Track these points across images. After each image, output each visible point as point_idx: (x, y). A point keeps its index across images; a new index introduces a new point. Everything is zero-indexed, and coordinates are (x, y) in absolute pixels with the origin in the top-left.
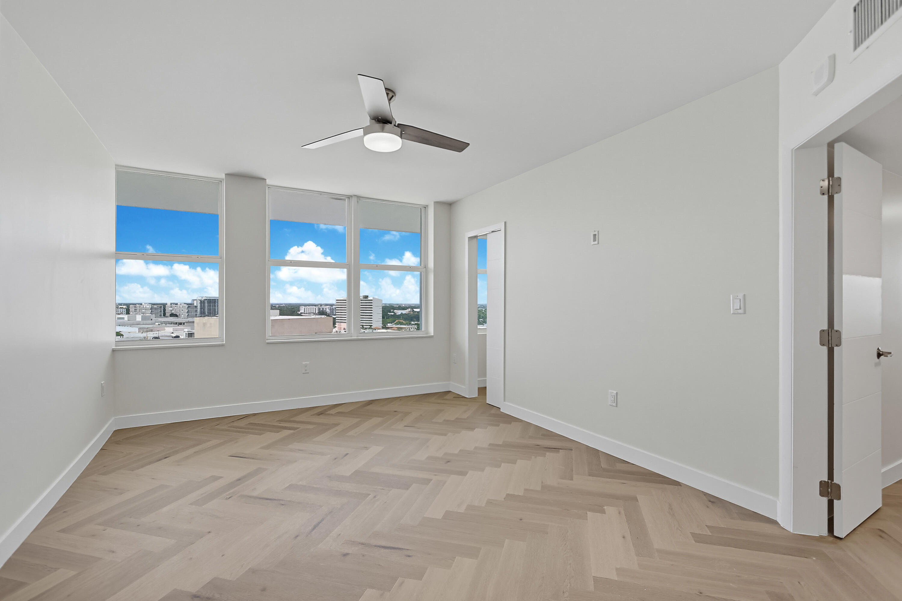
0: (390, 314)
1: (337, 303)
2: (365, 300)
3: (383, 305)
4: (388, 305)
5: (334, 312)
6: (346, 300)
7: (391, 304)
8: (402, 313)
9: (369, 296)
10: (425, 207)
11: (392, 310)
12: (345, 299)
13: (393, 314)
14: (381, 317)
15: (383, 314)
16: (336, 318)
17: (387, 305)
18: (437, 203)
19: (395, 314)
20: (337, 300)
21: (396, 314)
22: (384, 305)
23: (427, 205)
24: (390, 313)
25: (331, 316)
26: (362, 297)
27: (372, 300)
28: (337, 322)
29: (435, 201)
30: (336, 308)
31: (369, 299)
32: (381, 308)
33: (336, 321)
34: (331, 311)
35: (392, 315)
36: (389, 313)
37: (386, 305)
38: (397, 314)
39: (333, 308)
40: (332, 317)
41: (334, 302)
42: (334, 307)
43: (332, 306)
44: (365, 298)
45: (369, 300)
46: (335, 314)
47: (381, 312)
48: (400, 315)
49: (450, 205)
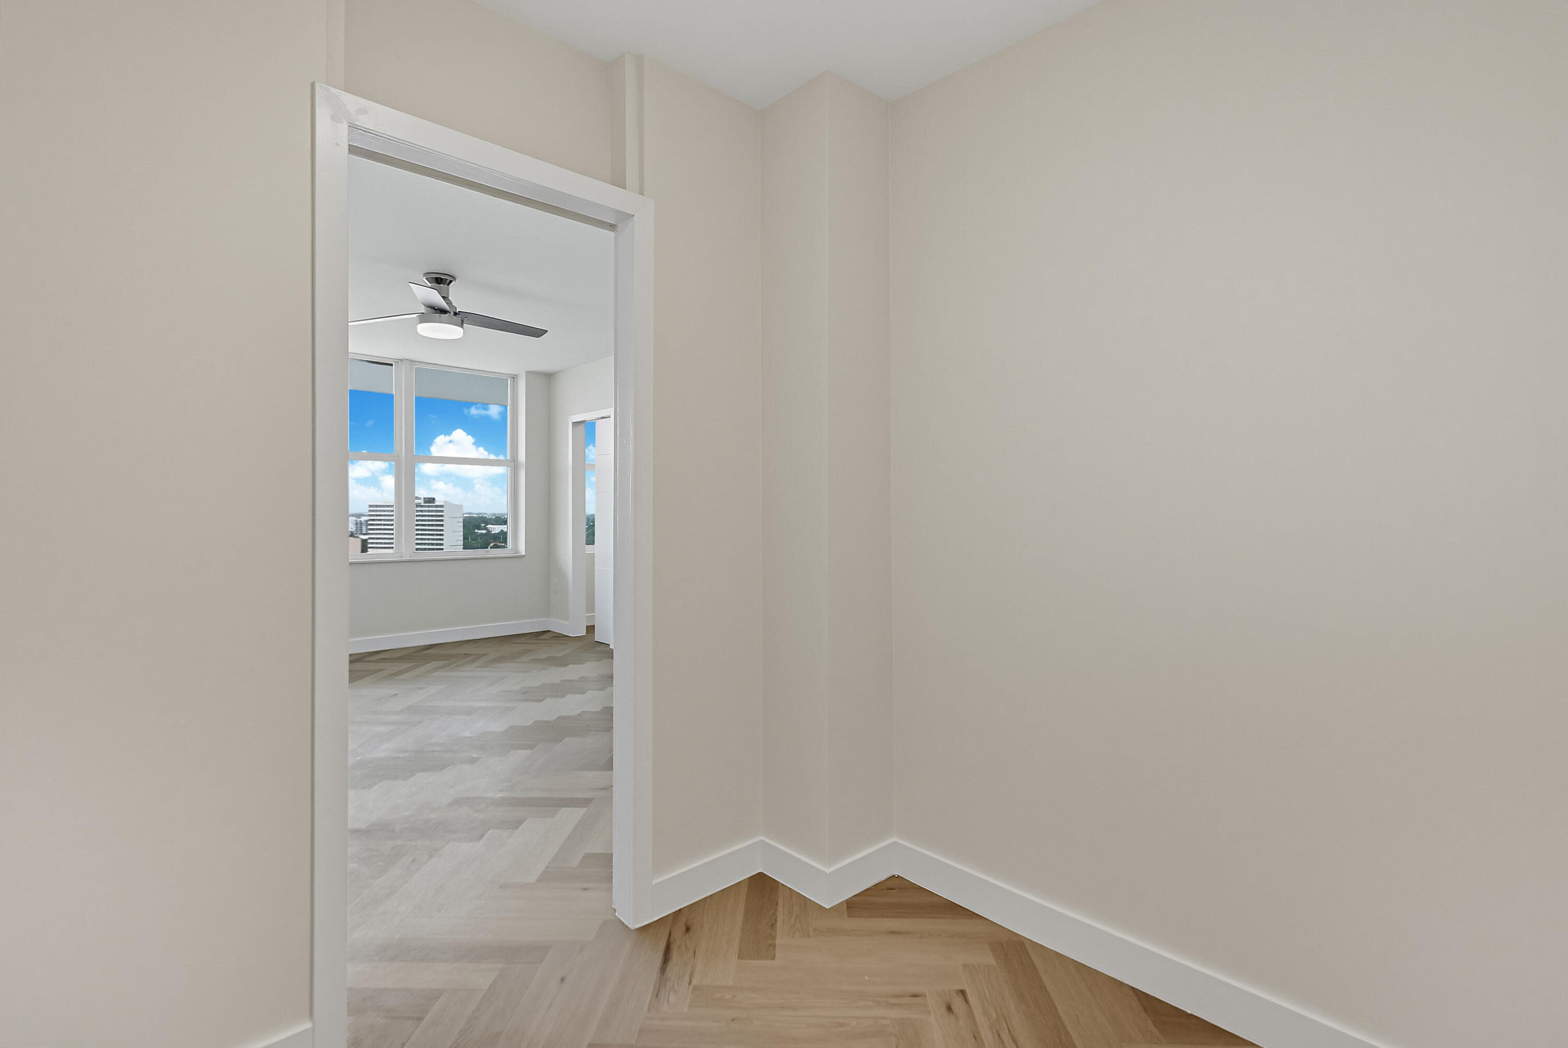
0: (479, 531)
1: (370, 511)
2: (429, 506)
3: (465, 515)
4: (476, 516)
5: (364, 528)
6: (392, 506)
7: (481, 514)
8: (502, 531)
9: (436, 499)
10: (514, 378)
11: (483, 525)
12: (392, 504)
13: (484, 532)
14: (462, 538)
15: (466, 532)
16: (369, 541)
17: (474, 515)
18: (529, 373)
19: (489, 531)
20: (370, 506)
21: (491, 531)
22: (467, 515)
23: (516, 374)
24: (478, 529)
25: (356, 535)
26: (423, 499)
27: (442, 506)
28: (370, 548)
29: (527, 370)
30: (367, 521)
31: (436, 504)
32: (462, 521)
33: (369, 546)
34: (357, 527)
35: (482, 534)
36: (476, 531)
37: (471, 515)
38: (493, 532)
39: (360, 521)
40: (358, 537)
41: (366, 510)
42: (363, 519)
43: (360, 518)
44: (429, 503)
45: (437, 506)
46: (365, 532)
47: (462, 528)
48: (499, 533)
49: (549, 377)
